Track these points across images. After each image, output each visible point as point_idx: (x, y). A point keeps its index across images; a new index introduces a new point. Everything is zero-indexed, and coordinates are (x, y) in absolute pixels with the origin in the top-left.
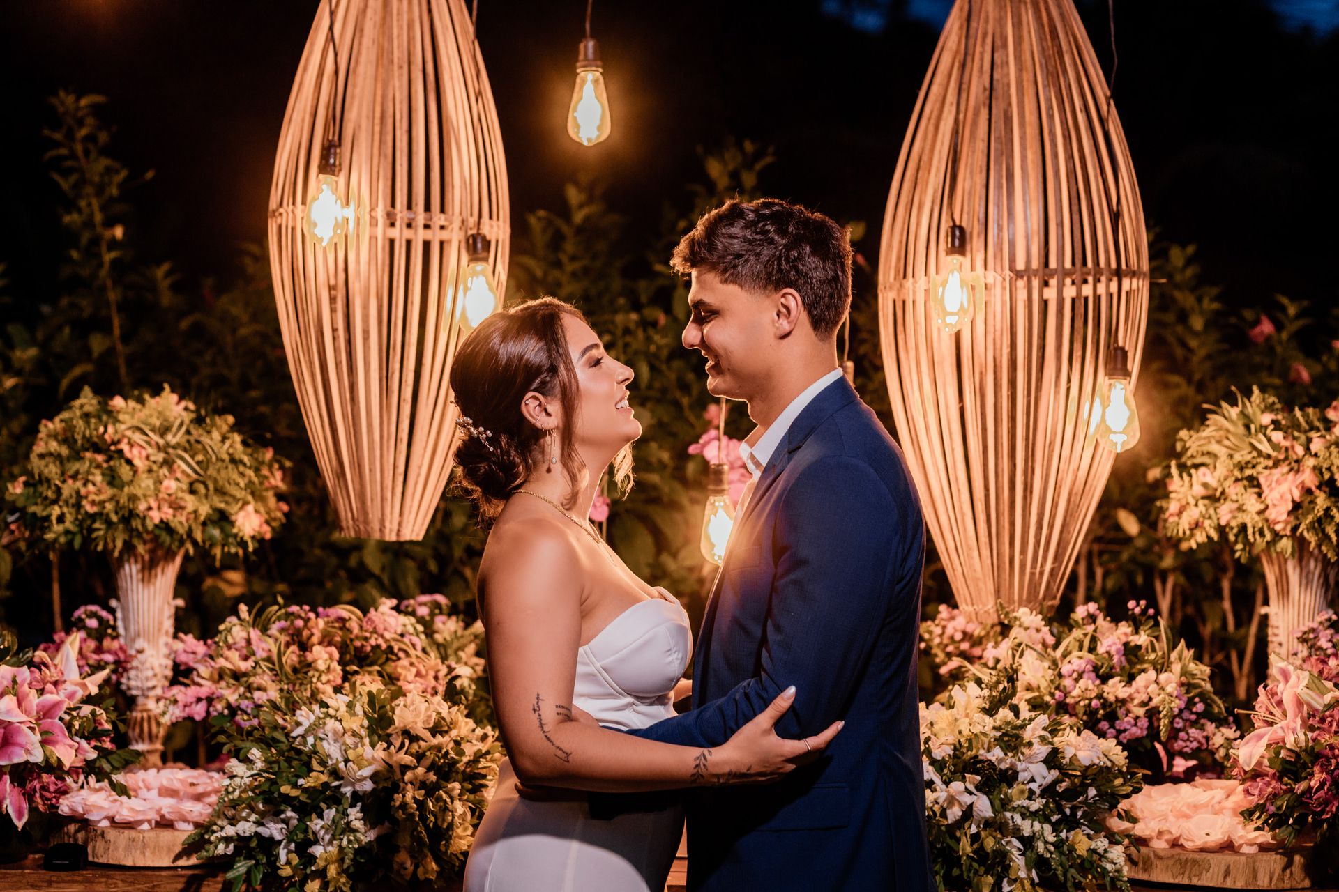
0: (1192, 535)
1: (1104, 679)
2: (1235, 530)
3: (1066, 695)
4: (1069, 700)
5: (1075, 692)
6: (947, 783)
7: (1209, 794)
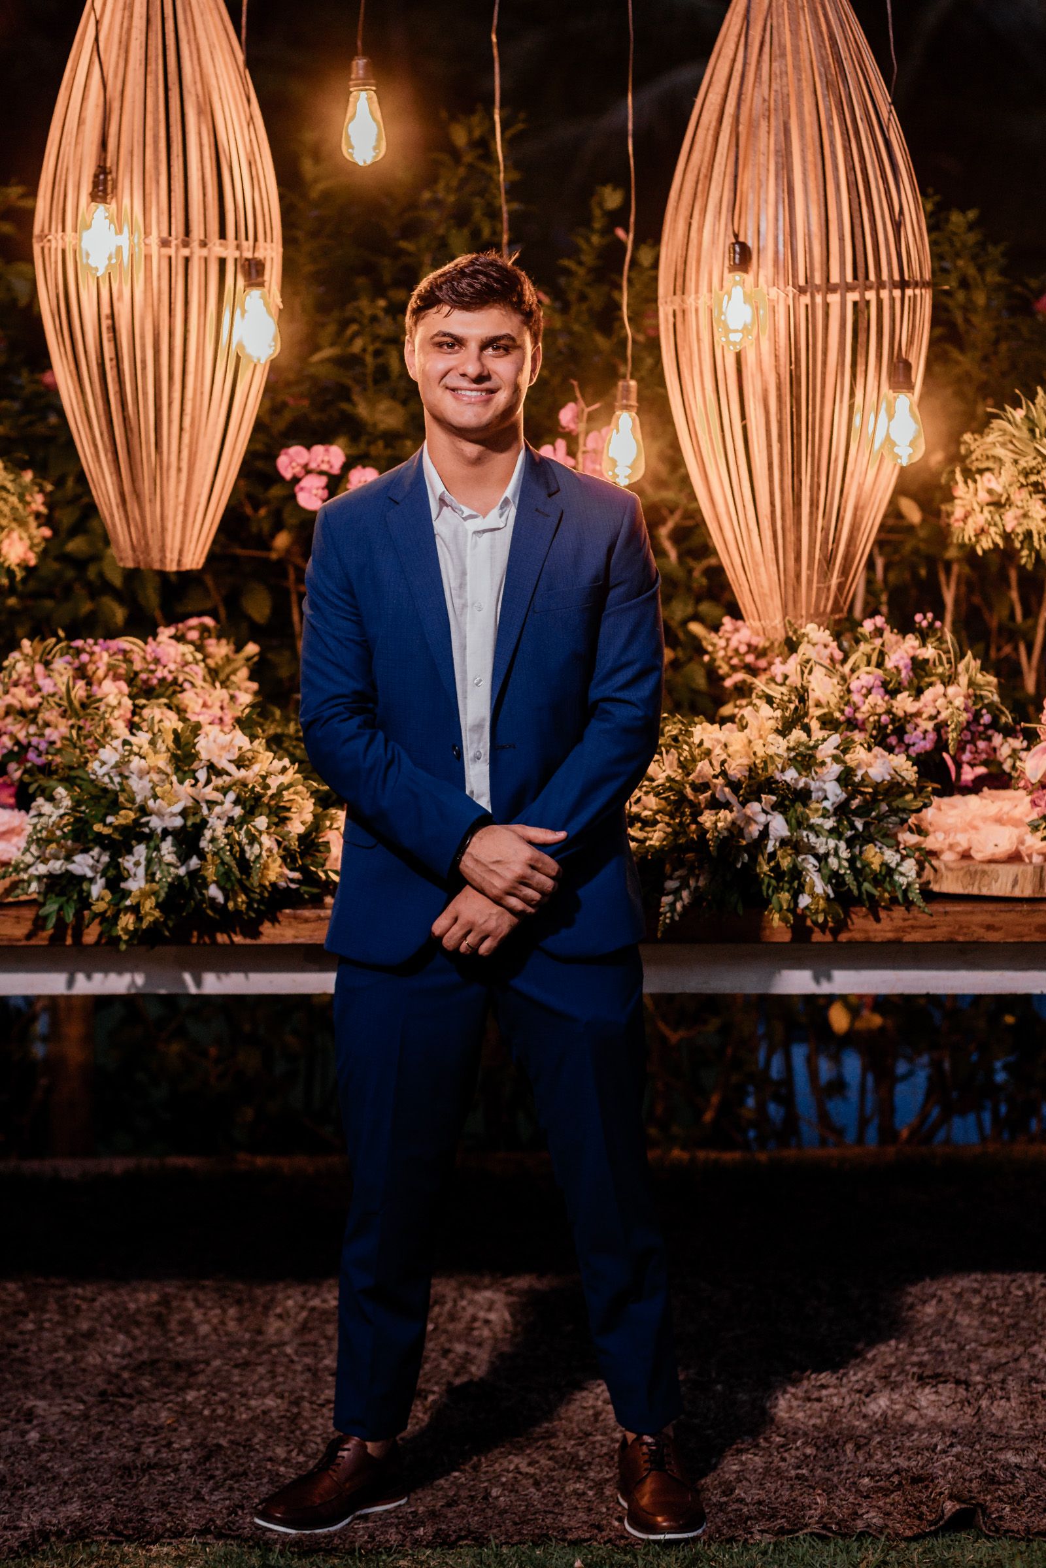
0: (978, 541)
1: (893, 693)
2: (1021, 537)
3: (856, 709)
4: (859, 716)
5: (865, 708)
6: (743, 804)
7: (998, 804)
